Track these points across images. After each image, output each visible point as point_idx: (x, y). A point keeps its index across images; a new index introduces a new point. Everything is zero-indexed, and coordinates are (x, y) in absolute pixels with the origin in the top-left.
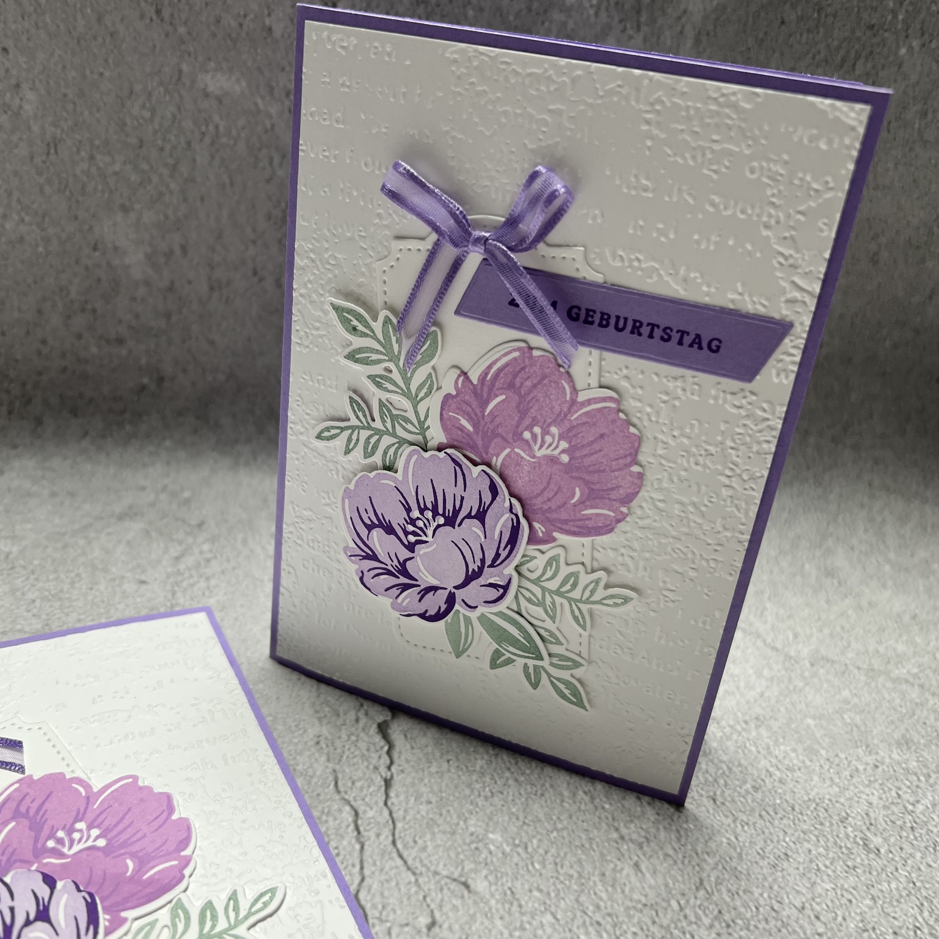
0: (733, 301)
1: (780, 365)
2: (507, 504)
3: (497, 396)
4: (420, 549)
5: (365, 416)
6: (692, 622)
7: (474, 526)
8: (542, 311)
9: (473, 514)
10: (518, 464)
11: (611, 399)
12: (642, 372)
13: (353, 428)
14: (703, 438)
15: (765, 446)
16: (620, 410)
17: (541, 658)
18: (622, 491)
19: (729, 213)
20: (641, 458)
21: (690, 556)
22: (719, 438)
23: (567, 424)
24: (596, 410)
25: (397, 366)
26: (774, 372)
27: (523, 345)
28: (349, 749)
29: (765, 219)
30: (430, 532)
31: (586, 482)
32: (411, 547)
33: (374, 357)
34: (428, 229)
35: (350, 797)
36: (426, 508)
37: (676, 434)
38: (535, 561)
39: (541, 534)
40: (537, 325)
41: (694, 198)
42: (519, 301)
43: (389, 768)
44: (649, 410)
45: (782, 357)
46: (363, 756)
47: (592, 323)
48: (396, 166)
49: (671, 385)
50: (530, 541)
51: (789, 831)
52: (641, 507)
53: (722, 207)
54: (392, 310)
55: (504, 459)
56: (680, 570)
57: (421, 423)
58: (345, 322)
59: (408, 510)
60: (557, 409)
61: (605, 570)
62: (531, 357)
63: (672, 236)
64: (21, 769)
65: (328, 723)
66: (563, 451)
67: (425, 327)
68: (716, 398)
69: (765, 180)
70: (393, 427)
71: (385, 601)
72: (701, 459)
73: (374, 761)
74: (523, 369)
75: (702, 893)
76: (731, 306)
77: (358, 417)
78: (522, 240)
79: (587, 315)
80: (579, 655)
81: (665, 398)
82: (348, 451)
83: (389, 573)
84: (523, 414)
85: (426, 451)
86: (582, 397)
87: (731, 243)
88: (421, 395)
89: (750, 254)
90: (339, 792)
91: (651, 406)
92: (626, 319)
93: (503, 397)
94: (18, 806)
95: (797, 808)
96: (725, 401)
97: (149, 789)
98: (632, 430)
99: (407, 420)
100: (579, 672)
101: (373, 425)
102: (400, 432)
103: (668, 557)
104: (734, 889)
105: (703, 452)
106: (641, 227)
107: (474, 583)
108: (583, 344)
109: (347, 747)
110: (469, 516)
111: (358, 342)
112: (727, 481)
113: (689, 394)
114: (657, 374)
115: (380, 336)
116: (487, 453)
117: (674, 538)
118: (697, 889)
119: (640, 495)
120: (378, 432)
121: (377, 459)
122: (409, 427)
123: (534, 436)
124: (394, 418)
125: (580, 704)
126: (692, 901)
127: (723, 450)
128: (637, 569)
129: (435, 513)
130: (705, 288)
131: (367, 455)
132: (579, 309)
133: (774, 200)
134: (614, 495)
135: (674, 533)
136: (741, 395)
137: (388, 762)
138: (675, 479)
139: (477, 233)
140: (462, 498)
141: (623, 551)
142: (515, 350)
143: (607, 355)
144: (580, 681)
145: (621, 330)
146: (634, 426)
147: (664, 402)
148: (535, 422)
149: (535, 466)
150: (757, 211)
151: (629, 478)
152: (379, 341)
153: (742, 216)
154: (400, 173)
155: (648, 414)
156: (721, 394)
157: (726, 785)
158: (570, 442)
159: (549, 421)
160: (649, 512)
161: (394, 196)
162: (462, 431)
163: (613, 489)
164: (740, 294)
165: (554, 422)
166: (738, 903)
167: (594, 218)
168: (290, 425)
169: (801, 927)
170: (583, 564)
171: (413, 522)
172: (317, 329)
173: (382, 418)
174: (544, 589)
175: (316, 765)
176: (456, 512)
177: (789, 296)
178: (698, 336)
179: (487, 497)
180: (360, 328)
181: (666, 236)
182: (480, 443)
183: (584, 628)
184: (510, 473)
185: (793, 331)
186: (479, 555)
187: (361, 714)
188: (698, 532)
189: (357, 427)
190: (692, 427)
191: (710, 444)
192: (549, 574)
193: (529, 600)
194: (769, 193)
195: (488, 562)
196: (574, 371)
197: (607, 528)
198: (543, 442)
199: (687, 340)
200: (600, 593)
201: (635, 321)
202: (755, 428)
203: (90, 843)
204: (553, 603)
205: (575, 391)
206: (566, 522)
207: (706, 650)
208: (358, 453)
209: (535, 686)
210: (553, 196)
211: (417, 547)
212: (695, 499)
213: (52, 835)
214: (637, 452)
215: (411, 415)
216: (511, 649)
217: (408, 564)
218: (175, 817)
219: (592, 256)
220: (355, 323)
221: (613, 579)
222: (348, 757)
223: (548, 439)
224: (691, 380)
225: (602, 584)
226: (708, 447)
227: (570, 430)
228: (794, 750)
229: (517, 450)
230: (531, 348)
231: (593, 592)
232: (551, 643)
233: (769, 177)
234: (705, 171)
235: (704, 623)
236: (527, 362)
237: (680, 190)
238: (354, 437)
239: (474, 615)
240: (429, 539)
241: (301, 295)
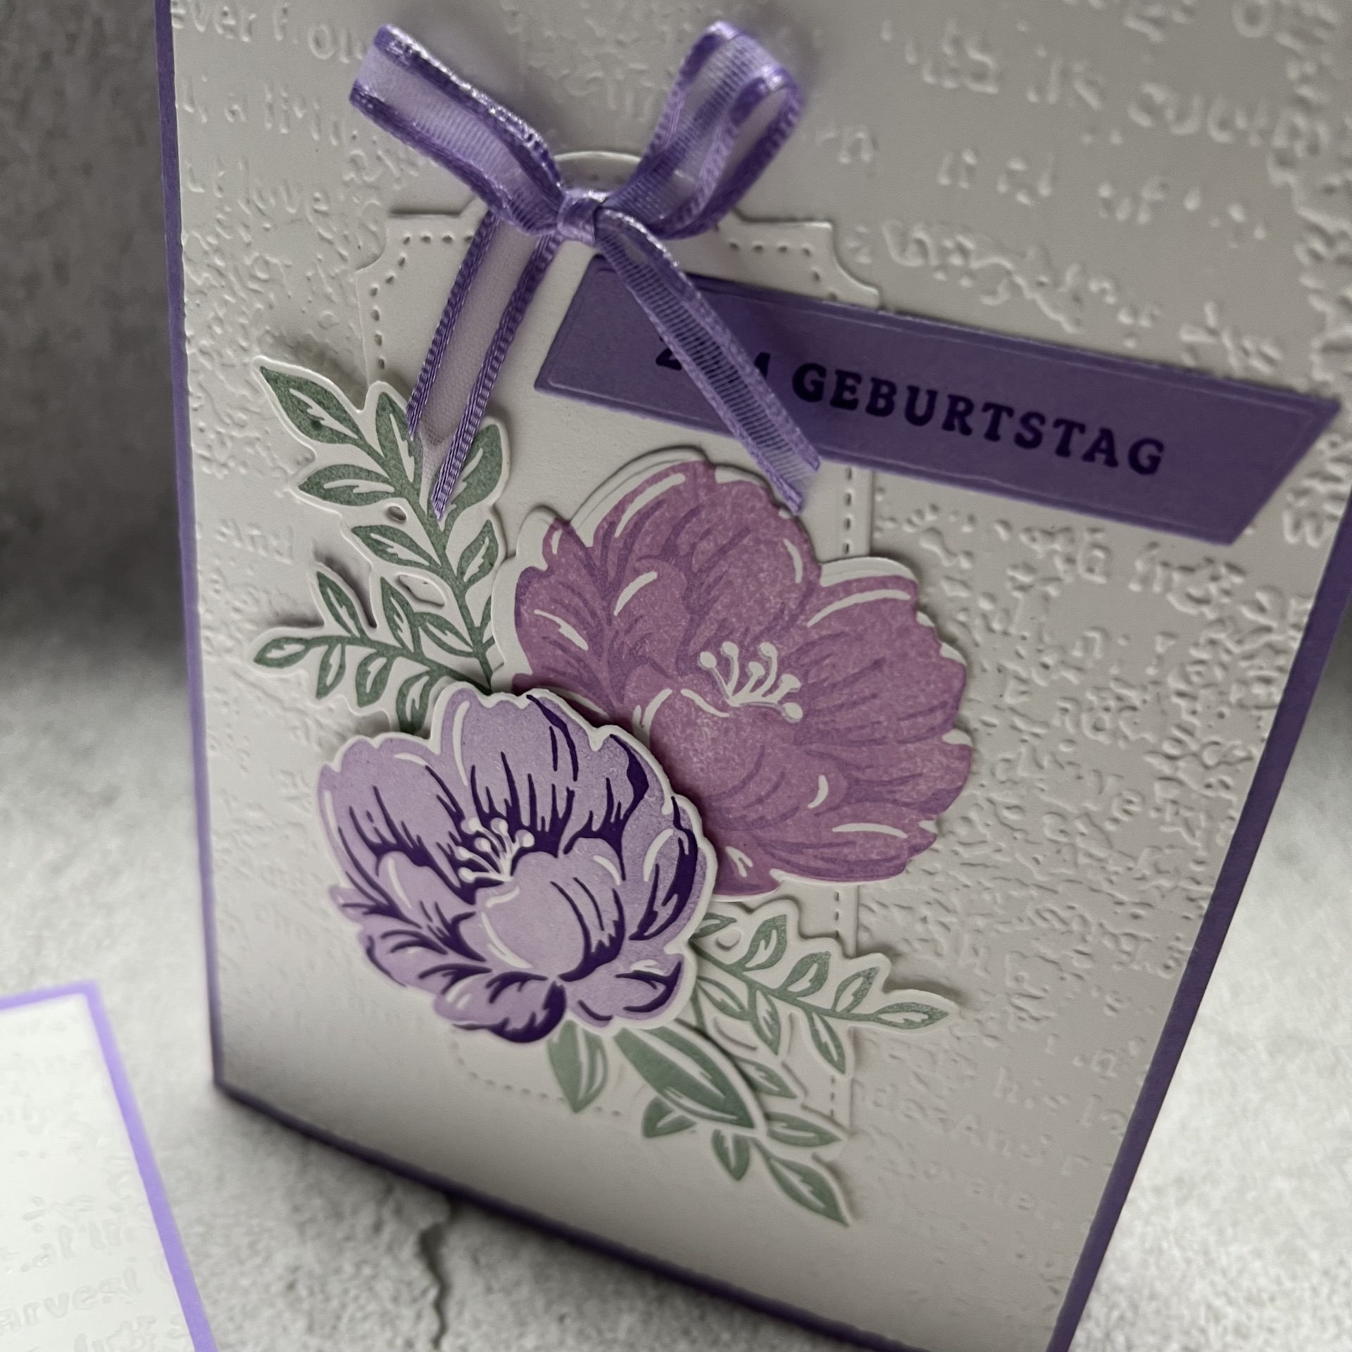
0: (1192, 349)
1: (1303, 503)
2: (668, 809)
3: (637, 573)
4: (488, 900)
5: (353, 616)
6: (1077, 1063)
7: (598, 855)
8: (734, 378)
9: (596, 827)
10: (690, 723)
11: (897, 581)
12: (972, 519)
13: (330, 641)
14: (1114, 671)
15: (1259, 690)
16: (918, 607)
17: (747, 1122)
18: (922, 786)
19: (1189, 128)
20: (967, 712)
21: (1076, 926)
22: (1151, 671)
23: (797, 638)
24: (863, 605)
25: (415, 507)
26: (1287, 520)
27: (692, 457)
28: (356, 1298)
29: (1280, 141)
30: (505, 862)
31: (843, 766)
32: (467, 893)
33: (364, 486)
34: (465, 189)
36: (494, 814)
37: (1048, 660)
38: (731, 928)
39: (743, 873)
40: (724, 412)
41: (1102, 95)
42: (681, 355)
43: (436, 1342)
44: (985, 605)
45: (1308, 483)
46: (384, 1314)
47: (852, 405)
48: (383, 39)
49: (1039, 548)
50: (719, 888)
52: (966, 820)
53: (1170, 114)
54: (396, 379)
55: (659, 712)
56: (1051, 955)
57: (476, 632)
58: (295, 409)
59: (457, 816)
60: (774, 603)
61: (890, 951)
62: (712, 486)
63: (1045, 190)
65: (319, 1235)
66: (790, 697)
67: (469, 417)
68: (1146, 580)
69: (1286, 40)
70: (416, 639)
71: (421, 999)
72: (1106, 718)
73: (405, 1327)
74: (694, 512)
76: (1188, 361)
77: (338, 619)
78: (683, 208)
79: (841, 386)
80: (831, 1118)
81: (1024, 578)
82: (322, 691)
83: (423, 943)
84: (698, 613)
85: (487, 691)
86: (830, 576)
87: (1191, 204)
88: (472, 569)
89: (1240, 232)
91: (991, 597)
92: (932, 395)
93: (651, 576)
96: (1168, 586)
98: (947, 651)
99: (445, 625)
100: (829, 1153)
101: (371, 634)
102: (430, 650)
103: (1026, 928)
105: (1112, 703)
106: (970, 169)
107: (602, 974)
108: (831, 455)
109: (353, 1293)
110: (586, 832)
111: (327, 454)
112: (1166, 769)
113: (1081, 569)
114: (1006, 524)
115: (372, 439)
116: (621, 699)
117: (1040, 887)
119: (965, 793)
120: (382, 649)
121: (385, 706)
122: (450, 639)
123: (724, 663)
124: (416, 621)
125: (832, 1212)
127: (1158, 698)
128: (957, 951)
129: (515, 825)
130: (1124, 318)
131: (364, 698)
132: (822, 371)
133: (1306, 91)
134: (906, 793)
135: (1040, 878)
136: (1206, 572)
137: (435, 1327)
138: (1046, 762)
139: (575, 194)
140: (571, 795)
141: (925, 911)
142: (674, 470)
143: (888, 479)
144: (833, 1169)
145: (921, 421)
146: (952, 641)
147: (1023, 588)
148: (724, 632)
149: (724, 728)
150: (1262, 121)
151: (938, 757)
152: (370, 452)
153: (1221, 137)
154: (388, 53)
155: (985, 616)
156: (1159, 571)
158: (804, 677)
159: (758, 629)
160: (982, 829)
161: (382, 112)
162: (564, 650)
163: (903, 781)
164: (1212, 332)
165: (768, 633)
167: (855, 149)
168: (204, 633)
170: (837, 936)
171: (468, 841)
172: (241, 426)
173: (390, 620)
174: (752, 986)
176: (559, 824)
177: (1334, 335)
178: (1106, 434)
179: (624, 794)
180: (328, 421)
181: (1033, 193)
182: (604, 675)
183: (841, 1067)
184: (673, 740)
185: (1337, 422)
186: (610, 915)
187: (387, 1213)
188: (1097, 878)
189: (340, 639)
190: (1087, 645)
191: (1129, 686)
192: (763, 955)
193: (722, 1007)
194: (1293, 72)
195: (631, 928)
196: (808, 516)
197: (892, 865)
198: (744, 676)
199: (1080, 443)
200: (875, 1000)
201: (954, 400)
202: (1236, 650)
204: (774, 1015)
205: (814, 562)
206: (798, 848)
207: (1105, 1118)
208: (343, 695)
209: (739, 1172)
210: (752, 95)
211: (481, 893)
212: (1091, 806)
214: (958, 699)
215: (451, 613)
216: (687, 1102)
217: (465, 929)
219: (851, 244)
220: (316, 410)
221: (905, 969)
222: (352, 1320)
223: (756, 669)
224: (1087, 537)
225: (879, 981)
226: (1124, 692)
227: (802, 651)
228: (1258, 1254)
229: (685, 692)
230: (711, 466)
231: (859, 996)
232: (770, 1093)
233: (1297, 34)
234: (1132, 23)
235: (1104, 1064)
236: (703, 497)
237: (1066, 75)
238: (334, 660)
239: (607, 1034)
240: (505, 877)
241: (203, 352)
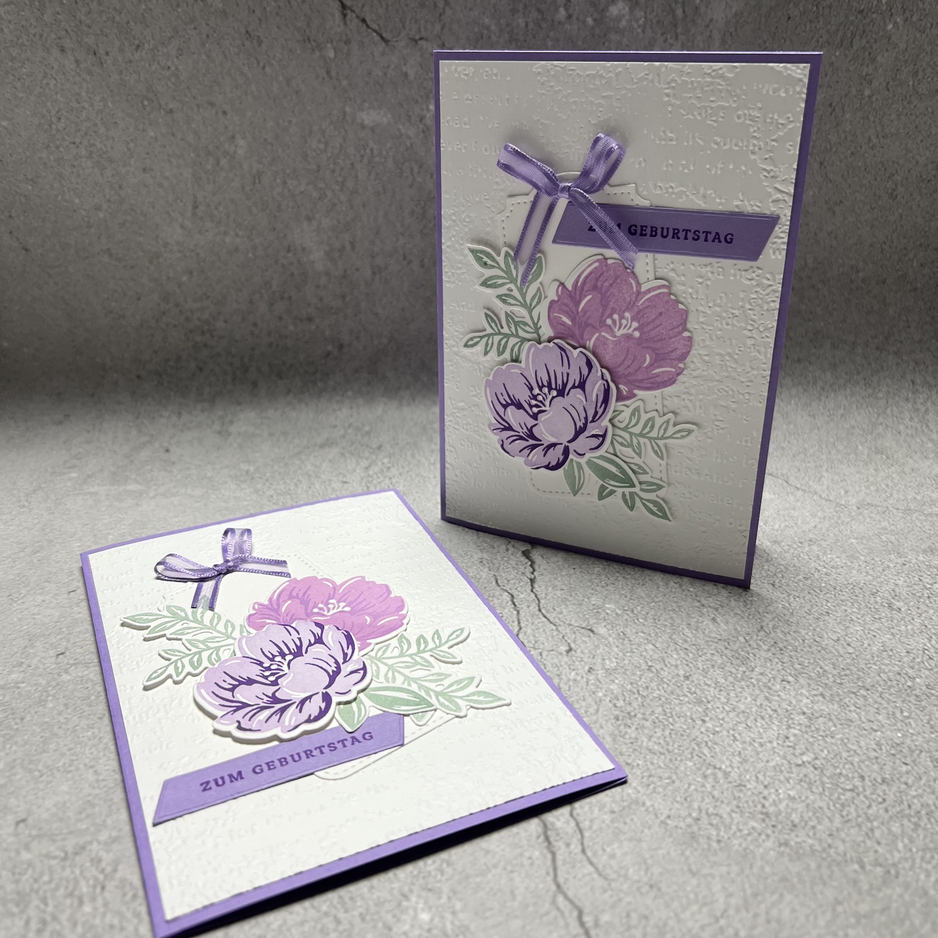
0: (737, 206)
1: (774, 246)
2: (599, 374)
3: (585, 296)
4: (542, 417)
5: (496, 325)
6: (738, 442)
7: (577, 394)
8: (611, 232)
9: (577, 384)
10: (605, 344)
11: (663, 286)
12: (683, 264)
13: (489, 335)
14: (730, 305)
15: (772, 304)
16: (670, 294)
17: (633, 486)
18: (678, 352)
19: (727, 147)
20: (689, 326)
21: (730, 393)
22: (740, 304)
23: (636, 309)
24: (654, 296)
25: (516, 286)
26: (771, 252)
27: (600, 257)
29: (751, 148)
30: (547, 403)
31: (653, 350)
32: (535, 417)
33: (500, 281)
34: (530, 187)
35: (507, 588)
36: (543, 386)
37: (710, 305)
38: (623, 414)
39: (625, 393)
40: (609, 242)
41: (704, 141)
42: (595, 227)
43: (532, 573)
44: (690, 290)
45: (775, 240)
46: (513, 567)
47: (645, 235)
48: (506, 147)
49: (704, 270)
50: (618, 400)
51: (831, 601)
52: (692, 362)
53: (722, 144)
54: (510, 246)
55: (595, 342)
56: (724, 404)
57: (535, 324)
58: (479, 260)
59: (531, 389)
60: (628, 299)
61: (674, 413)
62: (607, 265)
63: (692, 168)
64: (288, 575)
66: (635, 330)
67: (533, 254)
68: (735, 276)
69: (747, 122)
70: (516, 330)
71: (520, 460)
72: (729, 320)
73: (522, 571)
74: (602, 274)
75: (762, 633)
76: (737, 210)
77: (491, 327)
78: (594, 184)
79: (642, 230)
80: (661, 479)
81: (701, 280)
82: (486, 353)
83: (521, 438)
84: (605, 307)
85: (540, 343)
86: (644, 288)
87: (731, 167)
88: (534, 303)
89: (744, 172)
90: (499, 586)
91: (692, 288)
92: (668, 229)
93: (590, 296)
94: (291, 593)
95: (838, 588)
96: (741, 276)
97: (373, 583)
98: (681, 306)
99: (526, 324)
100: (662, 493)
101: (502, 331)
102: (521, 333)
103: (715, 396)
104: (786, 631)
105: (730, 316)
106: (671, 165)
107: (582, 437)
108: (640, 251)
109: (502, 563)
110: (574, 387)
111: (488, 273)
112: (749, 334)
113: (716, 275)
114: (693, 264)
115: (503, 266)
116: (582, 339)
117: (718, 381)
118: (759, 631)
119: (691, 353)
120: (507, 336)
121: (507, 355)
122: (527, 329)
123: (614, 322)
124: (517, 324)
125: (665, 517)
126: (755, 637)
127: (744, 312)
128: (695, 409)
129: (550, 388)
130: (718, 200)
131: (500, 353)
132: (636, 226)
133: (755, 134)
134: (674, 355)
135: (718, 378)
136: (751, 270)
137: (531, 571)
138: (714, 338)
139: (562, 185)
140: (568, 374)
141: (683, 396)
142: (595, 262)
143: (658, 256)
144: (663, 499)
145: (665, 237)
146: (682, 303)
147: (700, 283)
148: (614, 311)
149: (617, 343)
150: (745, 143)
151: (682, 342)
152: (502, 270)
153: (736, 148)
154: (509, 152)
155: (690, 294)
156: (738, 272)
157: (783, 577)
158: (639, 322)
159: (623, 309)
160: (699, 365)
161: (506, 168)
162: (564, 326)
163: (672, 351)
164: (742, 201)
165: (628, 309)
166: (789, 638)
167: (640, 163)
168: (445, 341)
169: (836, 650)
170: (657, 410)
171: (535, 397)
172: (460, 269)
173: (508, 325)
174: (631, 434)
175: (481, 573)
176: (565, 385)
177: (774, 197)
178: (717, 234)
179: (585, 371)
180: (489, 262)
181: (689, 170)
182: (577, 332)
183: (662, 458)
184: (600, 351)
185: (780, 222)
186: (583, 415)
187: (510, 547)
188: (734, 374)
189: (492, 334)
190: (721, 298)
191: (735, 309)
192: (633, 422)
193: (622, 444)
194: (752, 130)
195: (590, 419)
196: (636, 270)
197: (671, 381)
198: (621, 325)
199: (711, 237)
200: (671, 430)
201: (674, 230)
202: (763, 293)
203: (340, 609)
204: (639, 443)
205: (639, 284)
206: (642, 381)
207: (750, 462)
208: (493, 354)
209: (632, 508)
210: (610, 152)
211: (539, 416)
212: (729, 350)
213: (315, 606)
214: (685, 321)
215: (528, 320)
216: (612, 483)
217: (535, 430)
218: (392, 595)
219: (641, 189)
220: (485, 259)
221: (679, 419)
222: (503, 568)
223: (624, 322)
224: (717, 265)
225: (671, 423)
226: (734, 311)
227: (638, 313)
229: (603, 334)
230: (606, 259)
231: (665, 430)
232: (640, 473)
233: (750, 120)
234: (709, 122)
235: (746, 441)
236: (604, 269)
237: (693, 137)
238: (490, 342)
239: (583, 461)
240: (547, 408)
241: (448, 247)
